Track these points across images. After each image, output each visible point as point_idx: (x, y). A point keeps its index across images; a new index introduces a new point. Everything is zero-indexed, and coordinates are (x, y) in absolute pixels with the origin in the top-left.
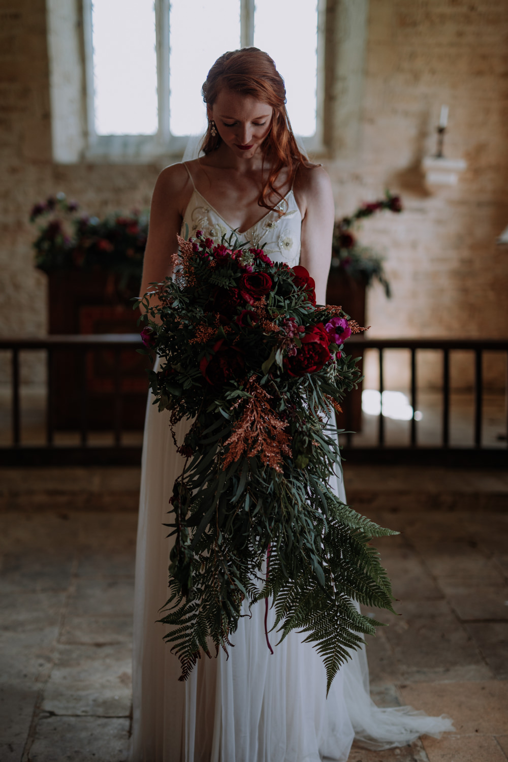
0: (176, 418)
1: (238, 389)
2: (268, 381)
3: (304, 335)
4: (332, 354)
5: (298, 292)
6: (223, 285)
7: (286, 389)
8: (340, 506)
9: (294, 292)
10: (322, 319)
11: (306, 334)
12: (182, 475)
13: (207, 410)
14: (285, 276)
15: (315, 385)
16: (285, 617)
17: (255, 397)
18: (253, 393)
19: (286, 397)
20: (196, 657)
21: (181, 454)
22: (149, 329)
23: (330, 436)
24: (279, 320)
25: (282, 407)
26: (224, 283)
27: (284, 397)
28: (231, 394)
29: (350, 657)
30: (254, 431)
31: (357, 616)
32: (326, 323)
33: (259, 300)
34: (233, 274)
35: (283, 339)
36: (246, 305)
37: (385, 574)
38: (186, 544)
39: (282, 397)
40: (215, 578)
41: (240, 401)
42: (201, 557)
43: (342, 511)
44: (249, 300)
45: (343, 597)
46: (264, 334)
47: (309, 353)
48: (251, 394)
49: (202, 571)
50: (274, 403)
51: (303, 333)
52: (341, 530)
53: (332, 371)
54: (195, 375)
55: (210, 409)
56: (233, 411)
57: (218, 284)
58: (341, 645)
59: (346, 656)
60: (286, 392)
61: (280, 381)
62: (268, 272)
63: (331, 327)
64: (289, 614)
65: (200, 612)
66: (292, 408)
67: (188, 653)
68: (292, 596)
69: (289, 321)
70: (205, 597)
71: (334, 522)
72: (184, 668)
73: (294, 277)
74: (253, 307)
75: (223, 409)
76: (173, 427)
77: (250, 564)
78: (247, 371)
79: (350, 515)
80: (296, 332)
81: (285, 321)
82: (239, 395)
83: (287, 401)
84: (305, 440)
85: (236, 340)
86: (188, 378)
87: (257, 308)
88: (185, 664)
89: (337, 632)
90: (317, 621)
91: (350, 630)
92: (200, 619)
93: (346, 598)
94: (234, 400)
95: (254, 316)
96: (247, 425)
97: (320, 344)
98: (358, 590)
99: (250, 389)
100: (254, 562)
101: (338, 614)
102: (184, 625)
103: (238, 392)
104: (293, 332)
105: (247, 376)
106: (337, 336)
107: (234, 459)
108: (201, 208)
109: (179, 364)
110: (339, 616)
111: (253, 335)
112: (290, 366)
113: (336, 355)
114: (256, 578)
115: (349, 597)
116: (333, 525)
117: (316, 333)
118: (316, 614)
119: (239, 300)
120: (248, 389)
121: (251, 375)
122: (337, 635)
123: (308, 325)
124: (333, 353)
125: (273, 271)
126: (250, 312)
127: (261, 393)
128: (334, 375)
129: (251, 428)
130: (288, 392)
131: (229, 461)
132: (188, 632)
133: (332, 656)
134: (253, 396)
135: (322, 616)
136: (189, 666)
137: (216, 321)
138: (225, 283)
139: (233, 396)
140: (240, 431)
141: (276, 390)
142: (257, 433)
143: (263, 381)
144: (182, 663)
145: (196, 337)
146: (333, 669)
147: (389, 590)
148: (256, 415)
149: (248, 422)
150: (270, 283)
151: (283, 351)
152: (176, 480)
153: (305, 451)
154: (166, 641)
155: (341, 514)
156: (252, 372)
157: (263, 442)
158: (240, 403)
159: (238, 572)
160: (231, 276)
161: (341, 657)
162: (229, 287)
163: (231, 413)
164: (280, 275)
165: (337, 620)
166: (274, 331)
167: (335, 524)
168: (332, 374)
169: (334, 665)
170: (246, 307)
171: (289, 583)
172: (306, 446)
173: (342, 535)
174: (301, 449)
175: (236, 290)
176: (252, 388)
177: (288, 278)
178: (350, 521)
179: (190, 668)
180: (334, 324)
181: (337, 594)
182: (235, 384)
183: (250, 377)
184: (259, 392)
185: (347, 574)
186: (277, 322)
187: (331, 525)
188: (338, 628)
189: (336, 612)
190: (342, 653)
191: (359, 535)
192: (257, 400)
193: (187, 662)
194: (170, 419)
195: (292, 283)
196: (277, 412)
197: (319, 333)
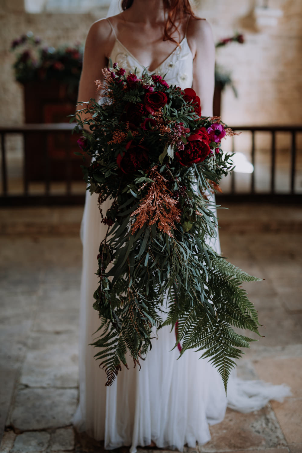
0: (102, 199)
1: (144, 176)
2: (165, 169)
3: (189, 135)
4: (212, 150)
5: (187, 105)
6: (132, 101)
7: (179, 175)
8: (219, 259)
9: (184, 105)
10: (205, 125)
11: (191, 134)
12: (105, 239)
13: (122, 192)
14: (177, 94)
15: (199, 172)
16: (183, 339)
17: (156, 181)
18: (154, 179)
19: (178, 181)
20: (118, 369)
21: (104, 224)
22: (83, 138)
23: (211, 210)
24: (171, 124)
25: (176, 188)
26: (132, 100)
27: (177, 181)
28: (138, 180)
29: (235, 364)
30: (154, 206)
31: (235, 336)
32: (208, 128)
33: (158, 111)
34: (139, 93)
35: (173, 137)
36: (149, 115)
37: (253, 307)
38: (106, 289)
39: (175, 180)
40: (131, 312)
41: (145, 185)
42: (121, 297)
43: (221, 263)
44: (151, 111)
45: (225, 324)
46: (160, 135)
47: (194, 149)
48: (153, 179)
49: (122, 306)
50: (170, 185)
51: (188, 133)
52: (220, 276)
53: (212, 162)
54: (113, 167)
55: (124, 191)
56: (140, 192)
57: (128, 101)
58: (227, 357)
59: (232, 364)
60: (178, 177)
61: (175, 170)
62: (166, 92)
63: (211, 130)
64: (185, 337)
65: (121, 337)
66: (183, 188)
67: (112, 367)
68: (188, 324)
69: (179, 125)
70: (124, 325)
71: (215, 271)
72: (109, 378)
73: (184, 95)
74: (154, 117)
75: (133, 191)
76: (100, 205)
77: (156, 302)
78: (150, 163)
79: (227, 266)
80: (183, 133)
81: (176, 125)
82: (144, 180)
83: (180, 183)
84: (190, 211)
85: (142, 140)
86: (108, 170)
87: (157, 117)
88: (110, 375)
89: (223, 349)
90: (208, 342)
91: (232, 346)
92: (121, 342)
93: (226, 324)
94: (141, 184)
95: (154, 123)
96: (149, 201)
97: (202, 142)
98: (235, 318)
99: (152, 176)
100: (158, 300)
101: (222, 336)
102: (109, 347)
103: (144, 178)
104: (181, 133)
105: (150, 166)
106: (215, 136)
107: (140, 227)
108: (122, 53)
109: (102, 160)
110: (223, 337)
111: (153, 136)
112: (181, 159)
113: (215, 150)
114: (160, 311)
115: (228, 323)
116: (214, 273)
117: (200, 135)
118: (206, 337)
119: (143, 112)
120: (151, 176)
121: (153, 165)
122: (224, 351)
123: (195, 129)
124: (213, 148)
125: (168, 91)
126: (151, 120)
127: (160, 179)
128: (213, 164)
129: (152, 204)
130: (180, 177)
131: (137, 228)
132: (113, 351)
133: (223, 366)
134: (154, 180)
135: (211, 338)
136: (113, 376)
137: (127, 127)
138: (134, 99)
139: (140, 181)
140: (143, 206)
141: (171, 176)
142: (156, 207)
143: (162, 170)
144: (108, 374)
145: (113, 140)
146: (226, 375)
147: (256, 319)
148: (156, 194)
149: (150, 199)
150: (166, 99)
151: (173, 146)
152: (101, 243)
153: (190, 219)
154: (96, 359)
155: (220, 265)
156: (154, 163)
157: (160, 214)
158: (145, 186)
159: (147, 308)
160: (137, 95)
161: (229, 365)
162: (136, 102)
163: (138, 193)
164: (173, 94)
165: (222, 340)
166: (168, 133)
167: (216, 272)
168: (211, 164)
169: (225, 372)
170: (149, 116)
171: (185, 315)
172: (191, 215)
173: (221, 280)
174: (187, 217)
175: (142, 105)
176: (154, 176)
177: (180, 96)
178: (227, 270)
179: (113, 378)
180: (213, 128)
181: (220, 321)
182: (142, 172)
183: (152, 167)
184: (158, 178)
185: (226, 307)
186: (170, 126)
187: (213, 274)
188: (223, 346)
189: (220, 334)
190: (229, 362)
191: (234, 280)
192: (157, 184)
193: (111, 374)
194: (98, 200)
195: (182, 99)
196: (172, 192)
197: (202, 134)
